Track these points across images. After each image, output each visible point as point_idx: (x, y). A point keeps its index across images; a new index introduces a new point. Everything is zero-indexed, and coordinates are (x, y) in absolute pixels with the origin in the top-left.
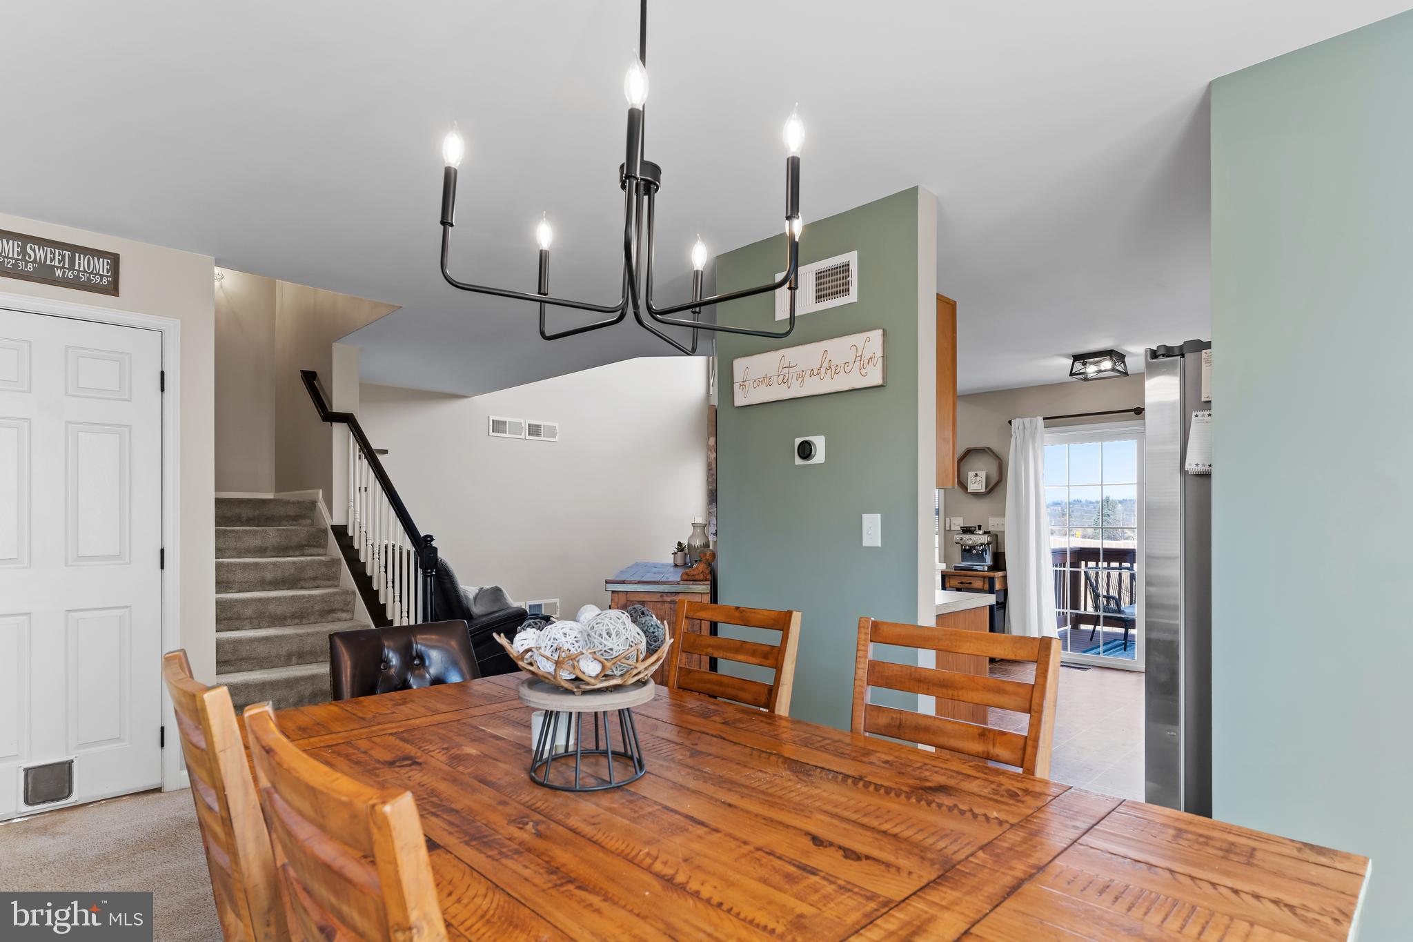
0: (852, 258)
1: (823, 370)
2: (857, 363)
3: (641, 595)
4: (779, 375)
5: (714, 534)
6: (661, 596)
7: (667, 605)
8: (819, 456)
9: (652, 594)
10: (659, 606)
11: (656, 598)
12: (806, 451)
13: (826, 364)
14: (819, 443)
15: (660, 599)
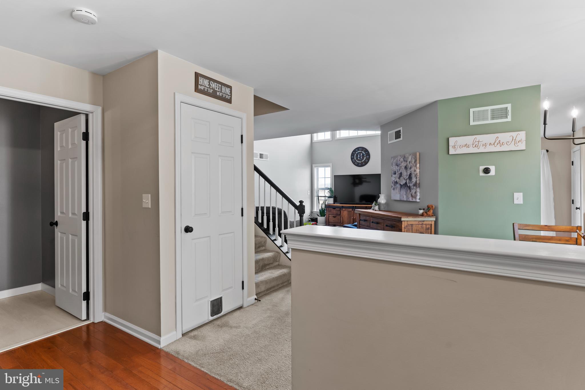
0: (509, 106)
1: (496, 144)
2: (513, 142)
3: (412, 222)
4: (473, 144)
5: (419, 199)
6: (419, 222)
7: (420, 225)
8: (493, 172)
9: (416, 222)
10: (417, 226)
11: (417, 223)
12: (487, 171)
13: (498, 141)
14: (493, 169)
15: (418, 223)
